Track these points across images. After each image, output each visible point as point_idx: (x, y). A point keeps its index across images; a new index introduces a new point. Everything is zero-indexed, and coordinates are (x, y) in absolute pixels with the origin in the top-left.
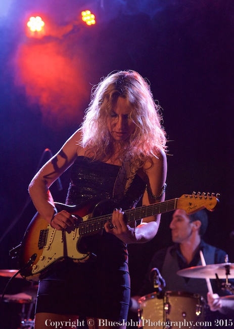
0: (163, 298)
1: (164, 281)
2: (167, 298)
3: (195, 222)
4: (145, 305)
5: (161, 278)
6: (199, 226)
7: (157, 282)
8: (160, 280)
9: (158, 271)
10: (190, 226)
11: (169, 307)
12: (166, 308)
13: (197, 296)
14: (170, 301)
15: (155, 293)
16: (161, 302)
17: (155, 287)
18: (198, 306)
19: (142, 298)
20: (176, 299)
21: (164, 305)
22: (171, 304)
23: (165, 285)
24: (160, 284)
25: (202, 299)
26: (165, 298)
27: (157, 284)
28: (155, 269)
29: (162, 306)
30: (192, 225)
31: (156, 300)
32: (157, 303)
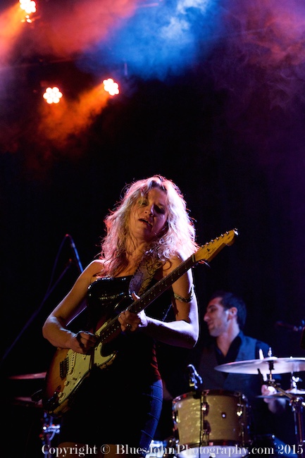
0: (200, 398)
1: (200, 379)
2: (205, 398)
3: (231, 310)
4: (180, 406)
5: (198, 375)
6: (235, 313)
7: (193, 380)
8: (196, 378)
9: (193, 367)
10: (225, 314)
11: (207, 407)
12: (204, 409)
13: (238, 394)
14: (207, 401)
15: (191, 392)
16: (198, 402)
17: (191, 385)
18: (239, 405)
19: (177, 398)
20: (215, 398)
21: (201, 405)
22: (209, 404)
23: (201, 382)
24: (196, 382)
25: (243, 397)
26: (202, 398)
27: (193, 383)
28: (190, 365)
29: (200, 407)
30: (227, 312)
31: (192, 400)
32: (194, 403)
